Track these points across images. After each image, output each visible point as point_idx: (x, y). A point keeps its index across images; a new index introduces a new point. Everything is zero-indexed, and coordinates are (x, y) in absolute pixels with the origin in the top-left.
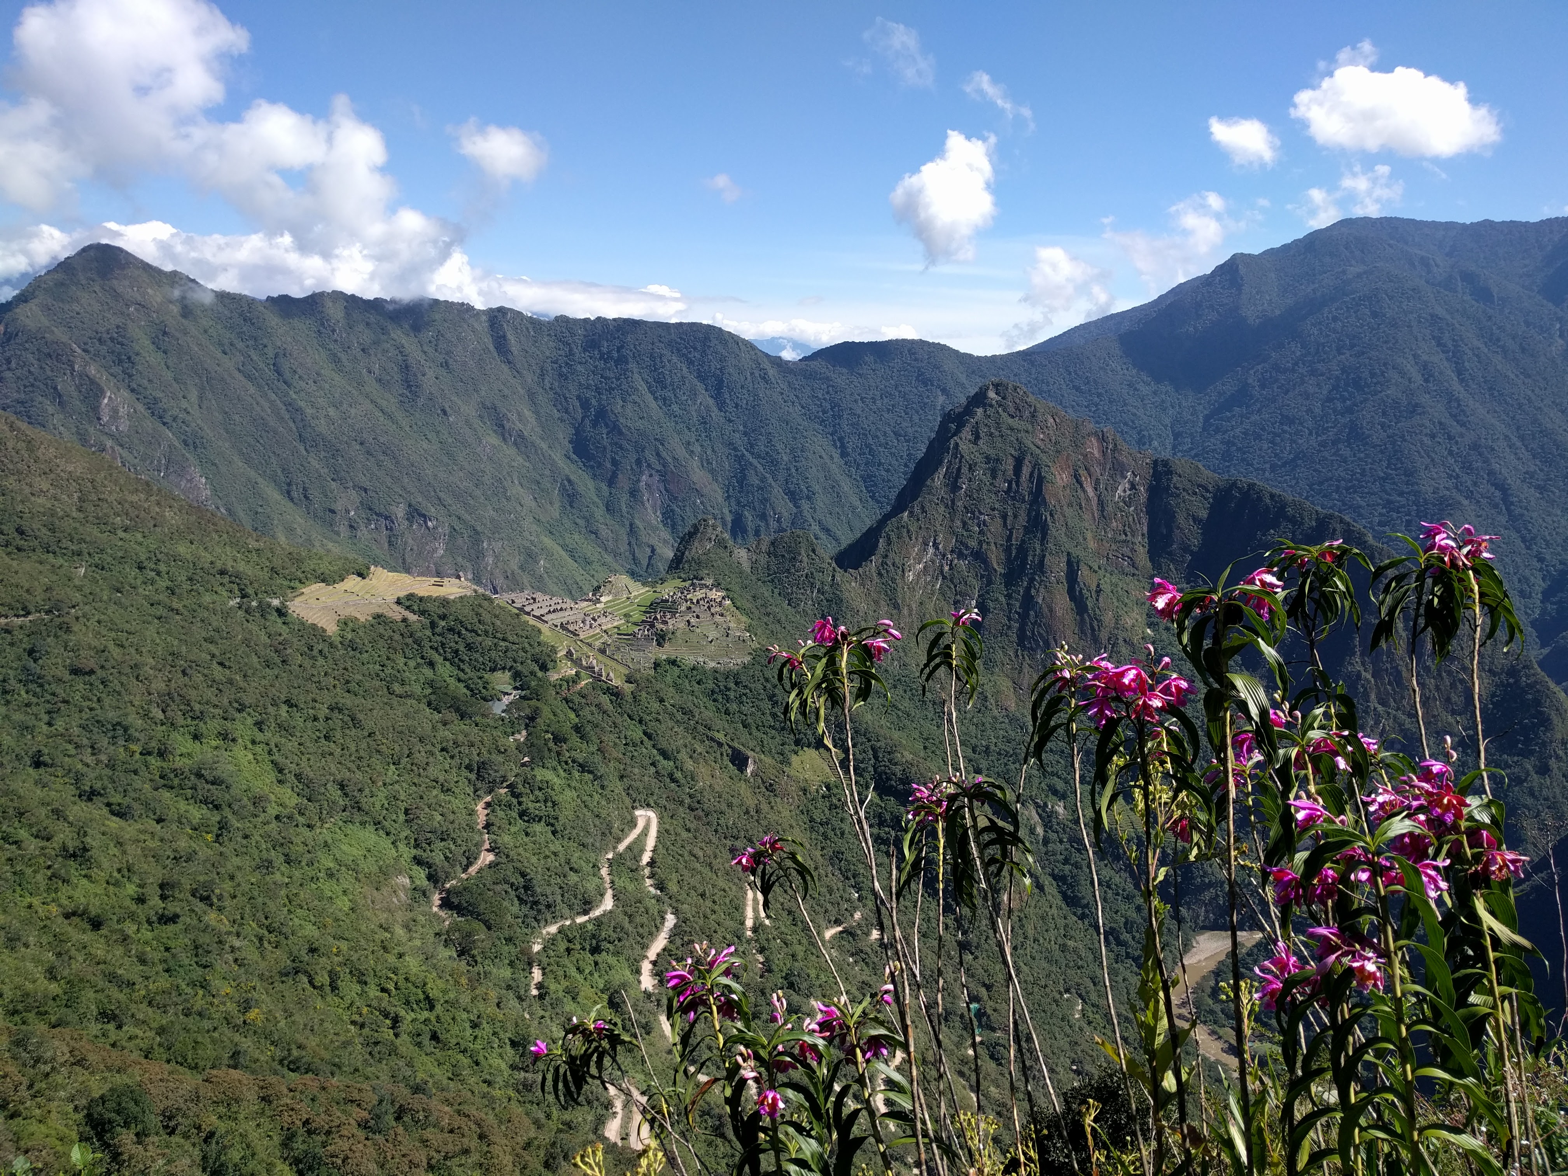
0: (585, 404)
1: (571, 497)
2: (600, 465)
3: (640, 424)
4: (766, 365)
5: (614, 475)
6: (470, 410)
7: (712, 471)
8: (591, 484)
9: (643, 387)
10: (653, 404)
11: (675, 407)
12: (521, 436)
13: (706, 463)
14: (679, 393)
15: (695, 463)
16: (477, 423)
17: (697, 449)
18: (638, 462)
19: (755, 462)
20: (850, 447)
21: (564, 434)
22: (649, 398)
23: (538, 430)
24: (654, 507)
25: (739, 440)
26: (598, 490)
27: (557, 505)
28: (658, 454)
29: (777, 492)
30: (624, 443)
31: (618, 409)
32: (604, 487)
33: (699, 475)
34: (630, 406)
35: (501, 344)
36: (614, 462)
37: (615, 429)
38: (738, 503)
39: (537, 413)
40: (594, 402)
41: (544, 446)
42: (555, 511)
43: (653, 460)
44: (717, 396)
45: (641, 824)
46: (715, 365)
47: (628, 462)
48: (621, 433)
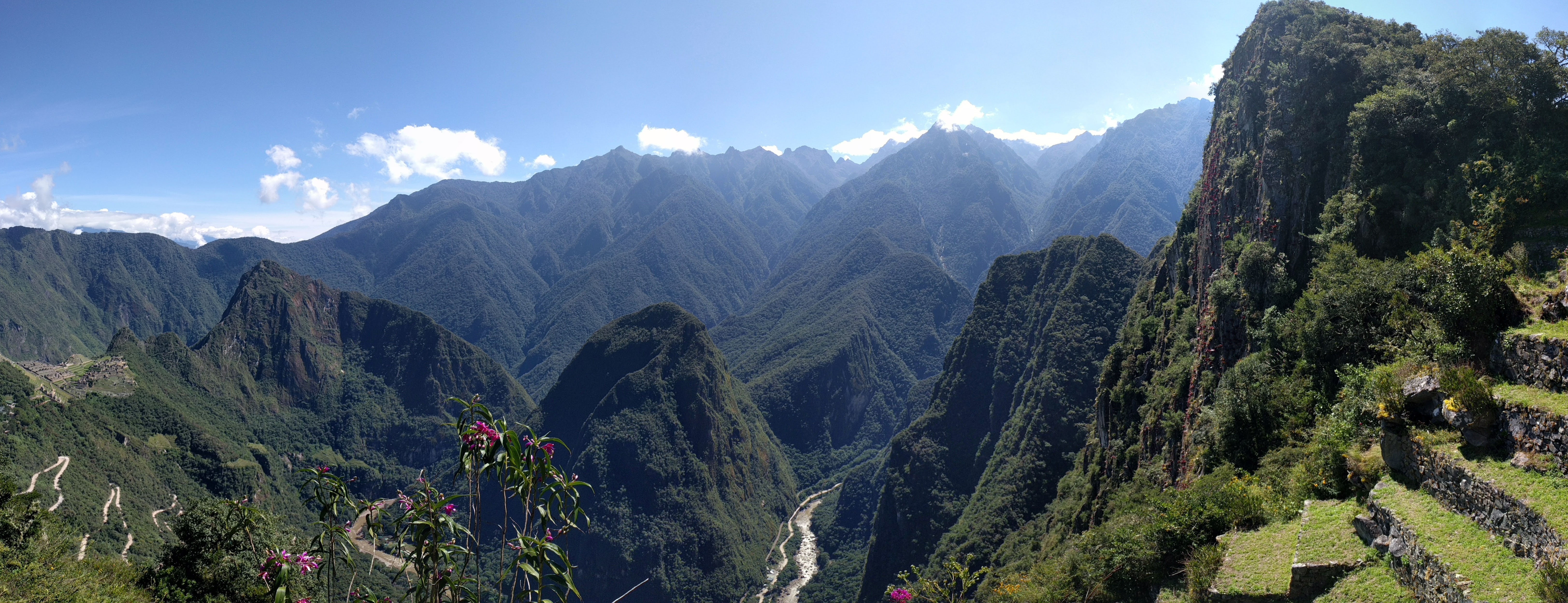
0: (94, 272)
1: (86, 316)
2: (100, 301)
3: (119, 281)
4: (181, 251)
5: (107, 305)
6: (41, 277)
7: (154, 302)
8: (96, 309)
9: (121, 263)
10: (126, 271)
11: (136, 273)
12: (64, 288)
13: (151, 299)
14: (138, 266)
15: (146, 298)
16: (44, 282)
17: (147, 292)
18: (118, 299)
19: (174, 297)
20: (221, 288)
21: (84, 286)
22: (124, 268)
23: (72, 285)
24: (126, 320)
25: (167, 287)
26: (99, 312)
27: (80, 320)
28: (128, 295)
29: (185, 311)
30: (112, 290)
31: (109, 274)
32: (102, 310)
33: (147, 305)
34: (114, 273)
35: (57, 247)
36: (107, 299)
37: (107, 284)
38: (167, 317)
39: (72, 277)
40: (98, 271)
41: (74, 292)
42: (78, 322)
43: (125, 298)
44: (156, 265)
45: (59, 462)
46: (156, 252)
47: (113, 298)
48: (110, 285)
